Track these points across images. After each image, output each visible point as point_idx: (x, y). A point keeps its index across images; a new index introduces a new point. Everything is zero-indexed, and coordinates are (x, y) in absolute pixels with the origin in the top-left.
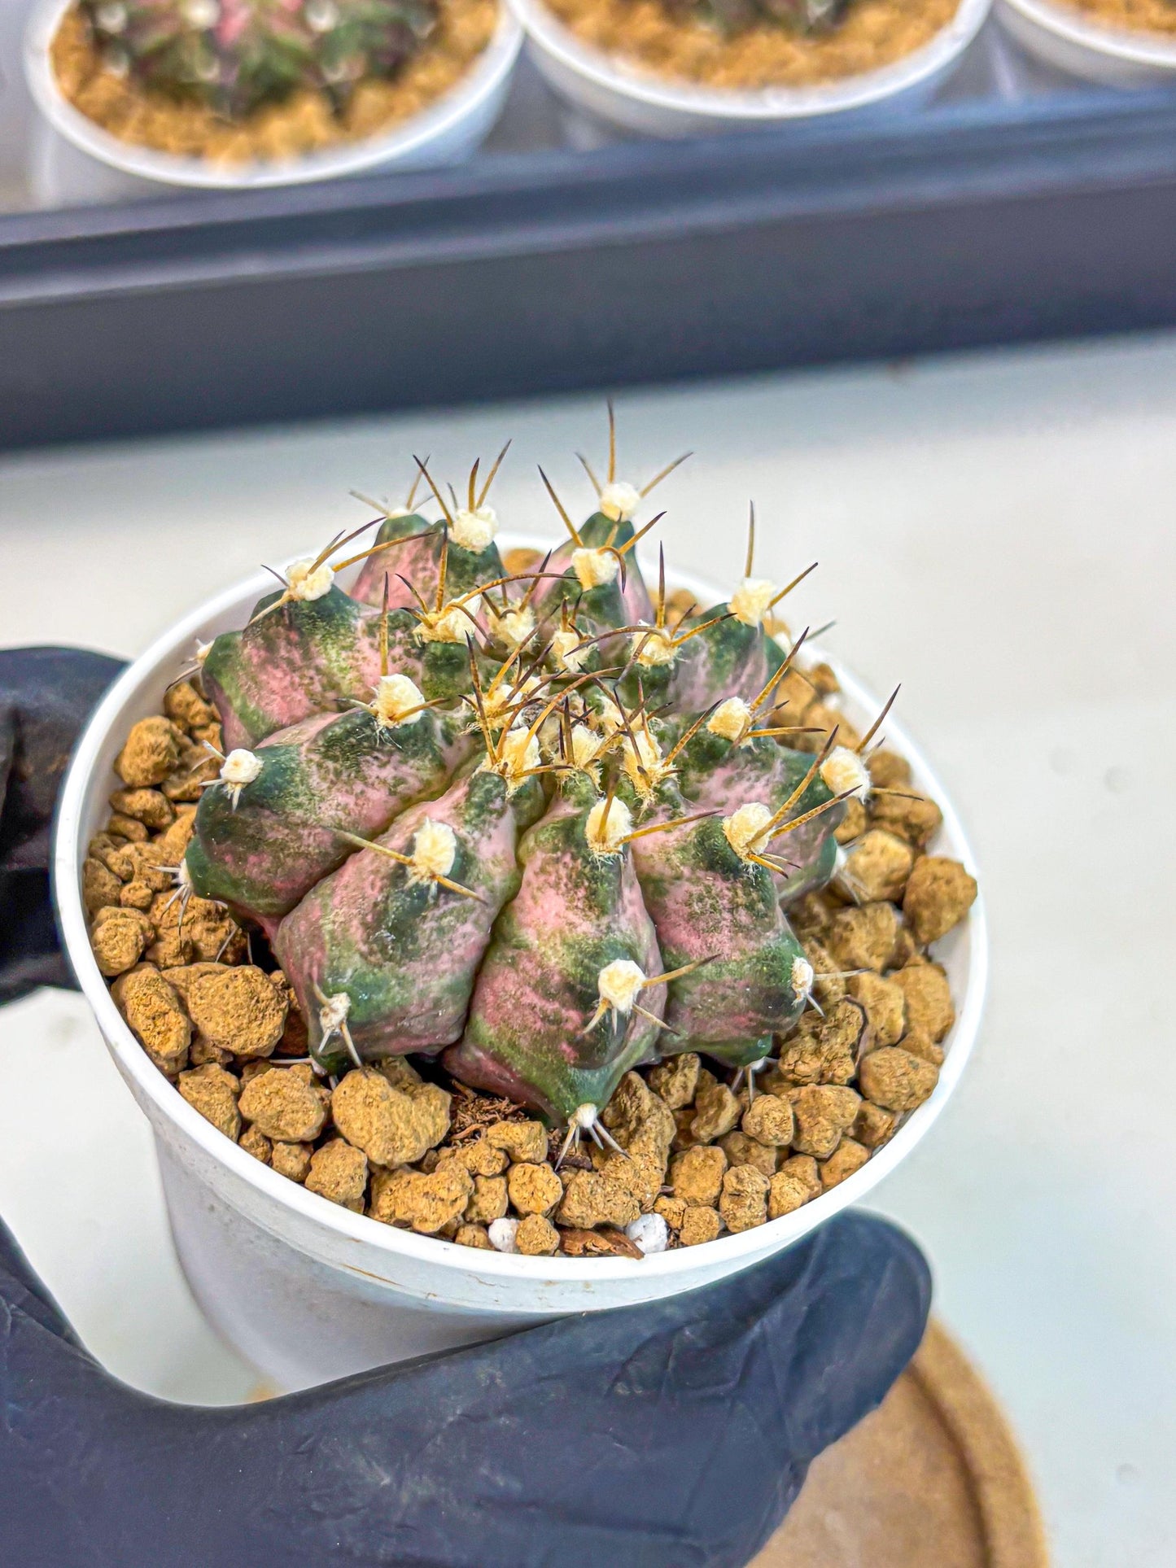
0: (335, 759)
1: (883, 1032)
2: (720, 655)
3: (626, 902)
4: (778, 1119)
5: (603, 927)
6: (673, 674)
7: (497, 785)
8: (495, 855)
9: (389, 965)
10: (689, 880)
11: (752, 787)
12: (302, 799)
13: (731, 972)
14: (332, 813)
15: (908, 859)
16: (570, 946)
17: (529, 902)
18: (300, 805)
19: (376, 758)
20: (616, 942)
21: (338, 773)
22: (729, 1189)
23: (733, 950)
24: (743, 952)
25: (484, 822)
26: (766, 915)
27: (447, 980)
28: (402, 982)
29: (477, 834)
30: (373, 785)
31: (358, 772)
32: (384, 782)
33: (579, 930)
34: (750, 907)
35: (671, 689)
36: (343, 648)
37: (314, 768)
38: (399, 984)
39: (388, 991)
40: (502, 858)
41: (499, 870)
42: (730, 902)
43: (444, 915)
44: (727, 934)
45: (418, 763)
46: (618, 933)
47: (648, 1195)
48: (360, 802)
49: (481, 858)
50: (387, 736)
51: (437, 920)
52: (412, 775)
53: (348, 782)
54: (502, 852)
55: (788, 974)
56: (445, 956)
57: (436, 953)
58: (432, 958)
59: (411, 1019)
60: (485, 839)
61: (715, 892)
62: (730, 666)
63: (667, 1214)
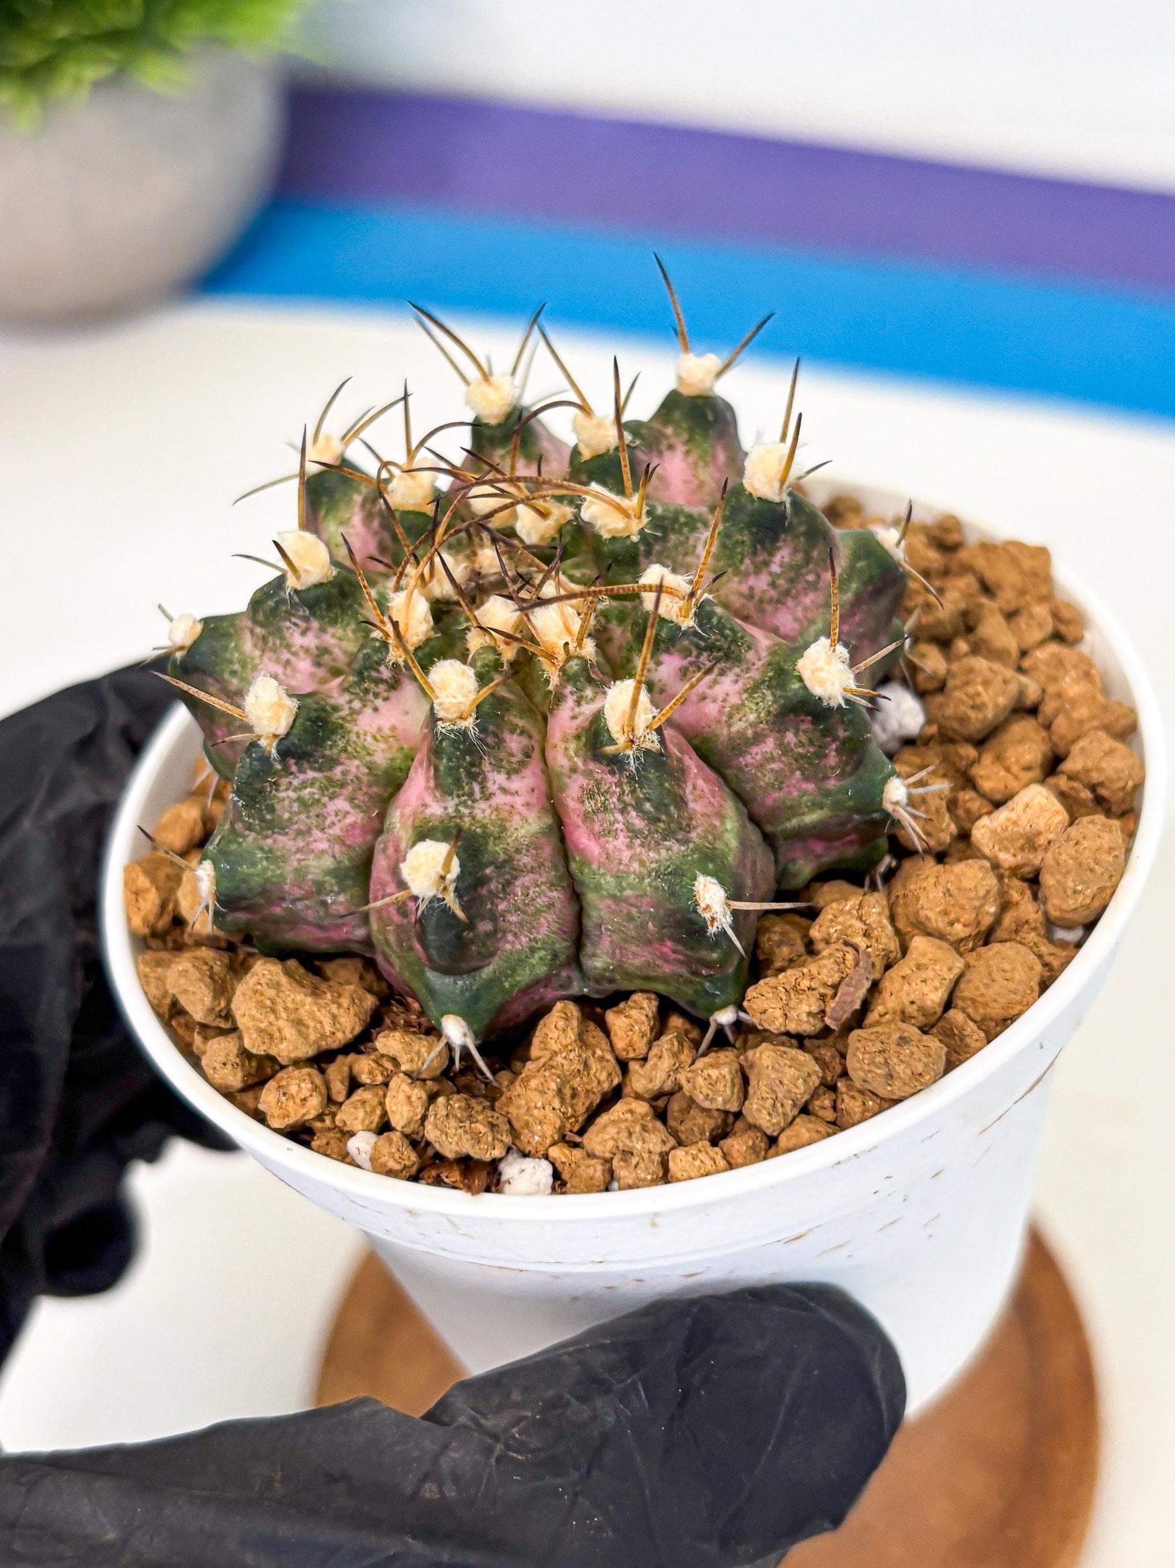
0: (261, 625)
4: (712, 1080)
7: (377, 650)
8: (380, 729)
9: (250, 835)
10: (582, 772)
12: (237, 667)
13: (631, 886)
15: (1062, 819)
17: (409, 785)
18: (234, 673)
19: (296, 625)
21: (264, 639)
23: (633, 858)
24: (642, 863)
25: (366, 691)
27: (328, 862)
28: (268, 854)
29: (357, 704)
30: (297, 653)
31: (281, 639)
32: (307, 651)
33: (429, 811)
37: (247, 634)
38: (267, 858)
39: (254, 864)
40: (389, 733)
41: (383, 746)
42: (618, 800)
43: (304, 785)
44: (622, 840)
45: (340, 632)
46: (467, 819)
47: (537, 1138)
48: (289, 671)
49: (355, 729)
50: (296, 599)
51: (295, 790)
52: (335, 645)
53: (274, 650)
54: (393, 728)
55: (691, 895)
56: (317, 834)
57: (303, 827)
58: (299, 833)
59: (294, 901)
60: (368, 711)
61: (604, 788)
62: (747, 550)
63: (557, 1162)
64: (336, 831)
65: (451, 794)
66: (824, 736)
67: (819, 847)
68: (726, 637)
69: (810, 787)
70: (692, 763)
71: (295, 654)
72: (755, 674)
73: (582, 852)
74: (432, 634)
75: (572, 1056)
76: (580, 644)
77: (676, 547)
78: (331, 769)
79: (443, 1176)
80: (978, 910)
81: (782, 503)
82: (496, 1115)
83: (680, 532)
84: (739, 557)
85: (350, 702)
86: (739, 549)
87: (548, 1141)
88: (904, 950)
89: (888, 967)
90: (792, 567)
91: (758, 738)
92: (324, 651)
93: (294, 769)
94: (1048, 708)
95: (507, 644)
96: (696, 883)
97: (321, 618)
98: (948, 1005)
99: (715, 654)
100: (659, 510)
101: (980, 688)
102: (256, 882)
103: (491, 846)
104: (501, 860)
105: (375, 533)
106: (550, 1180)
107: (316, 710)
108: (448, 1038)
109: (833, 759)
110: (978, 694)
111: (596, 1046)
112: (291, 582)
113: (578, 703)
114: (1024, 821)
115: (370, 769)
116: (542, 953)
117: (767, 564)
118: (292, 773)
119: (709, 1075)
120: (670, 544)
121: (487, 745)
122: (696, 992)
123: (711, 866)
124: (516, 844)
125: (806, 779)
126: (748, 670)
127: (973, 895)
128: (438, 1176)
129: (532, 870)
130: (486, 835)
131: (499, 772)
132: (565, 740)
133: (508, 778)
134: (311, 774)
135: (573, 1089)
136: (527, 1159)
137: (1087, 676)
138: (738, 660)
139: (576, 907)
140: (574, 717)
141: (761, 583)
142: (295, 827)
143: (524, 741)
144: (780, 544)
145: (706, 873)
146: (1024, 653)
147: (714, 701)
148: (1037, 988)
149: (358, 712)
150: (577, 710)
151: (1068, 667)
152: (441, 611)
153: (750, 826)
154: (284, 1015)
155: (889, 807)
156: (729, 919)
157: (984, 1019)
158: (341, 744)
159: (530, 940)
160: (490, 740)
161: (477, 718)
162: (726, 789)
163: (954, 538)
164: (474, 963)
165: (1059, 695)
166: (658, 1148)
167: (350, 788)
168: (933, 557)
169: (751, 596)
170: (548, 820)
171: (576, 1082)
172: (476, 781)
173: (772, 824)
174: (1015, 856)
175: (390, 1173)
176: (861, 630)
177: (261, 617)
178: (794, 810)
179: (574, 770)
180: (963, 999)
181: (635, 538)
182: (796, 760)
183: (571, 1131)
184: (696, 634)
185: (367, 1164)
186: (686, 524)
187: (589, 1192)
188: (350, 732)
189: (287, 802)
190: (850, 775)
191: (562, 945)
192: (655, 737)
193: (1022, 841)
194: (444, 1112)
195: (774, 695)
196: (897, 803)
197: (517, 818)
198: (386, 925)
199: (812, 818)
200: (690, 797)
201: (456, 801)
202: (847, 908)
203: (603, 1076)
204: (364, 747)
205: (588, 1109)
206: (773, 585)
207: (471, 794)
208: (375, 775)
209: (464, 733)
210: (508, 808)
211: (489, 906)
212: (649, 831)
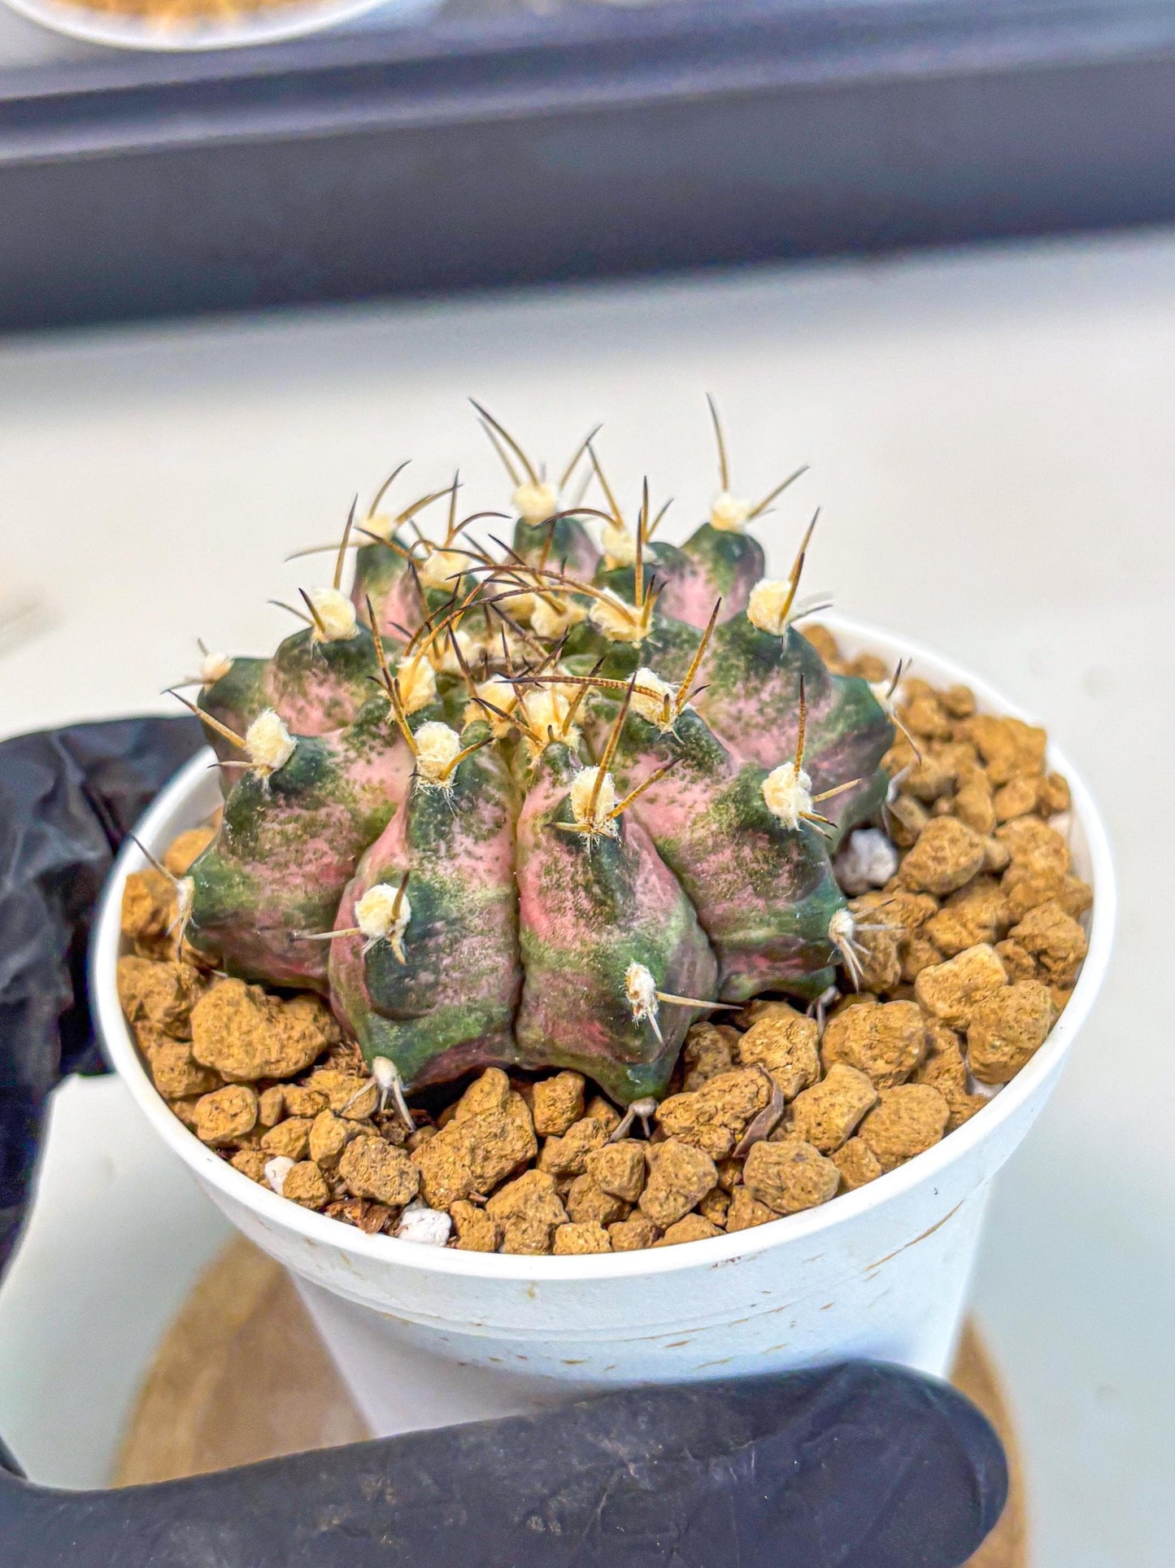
0: (285, 671)
2: (728, 659)
6: (642, 655)
7: (379, 707)
8: (369, 781)
9: (231, 859)
10: (544, 849)
11: (686, 789)
13: (569, 963)
19: (314, 674)
21: (285, 684)
23: (576, 937)
24: (583, 943)
25: (363, 743)
28: (246, 880)
29: (352, 754)
31: (300, 686)
32: (321, 701)
33: (395, 860)
34: (587, 888)
37: (271, 678)
38: (244, 883)
39: (231, 886)
40: (377, 785)
41: (369, 796)
42: (572, 879)
43: (289, 820)
44: (569, 918)
45: (353, 688)
46: (428, 874)
47: (442, 1190)
48: (300, 717)
49: (346, 776)
50: (318, 650)
51: (281, 823)
52: (347, 700)
53: (292, 696)
54: (382, 782)
56: (293, 868)
57: (282, 860)
58: (278, 864)
59: (263, 929)
60: (362, 762)
61: (561, 865)
62: (741, 674)
63: (457, 1218)
64: (310, 868)
65: (417, 847)
66: (779, 856)
67: (763, 965)
68: (701, 747)
69: (760, 903)
70: (649, 860)
71: (310, 703)
72: (724, 787)
73: (531, 924)
74: (433, 701)
75: (491, 1119)
76: (565, 732)
77: (674, 660)
78: (316, 809)
79: (346, 1211)
80: (903, 1051)
81: (780, 637)
82: (409, 1163)
83: (681, 648)
84: (732, 679)
85: (347, 750)
86: (733, 673)
87: (453, 1196)
88: (823, 1074)
89: (804, 1087)
90: (781, 698)
91: (717, 848)
92: (336, 703)
93: (282, 802)
94: (1011, 876)
95: (501, 721)
96: (629, 969)
97: (339, 672)
98: (855, 1133)
99: (689, 762)
100: (664, 624)
101: (946, 844)
102: (230, 904)
103: (445, 903)
104: (453, 916)
105: (407, 607)
106: (447, 1233)
107: (312, 752)
108: (377, 1080)
109: (784, 880)
110: (942, 848)
111: (517, 1115)
112: (317, 634)
113: (554, 785)
114: (963, 975)
115: (351, 813)
116: (479, 1014)
117: (757, 690)
118: (280, 807)
119: (612, 1158)
120: (669, 657)
121: (461, 809)
122: (618, 1077)
123: (646, 956)
124: (471, 905)
125: (758, 894)
126: (718, 782)
127: (897, 1034)
128: (342, 1211)
129: (482, 933)
130: (443, 892)
131: (468, 836)
132: (535, 817)
133: (476, 843)
134: (297, 811)
135: (488, 1152)
136: (429, 1210)
137: (1057, 852)
138: (709, 770)
139: (518, 977)
140: (547, 797)
141: (750, 708)
142: (274, 858)
143: (498, 812)
144: (774, 674)
145: (639, 960)
146: (1001, 823)
147: (682, 806)
148: (942, 1132)
149: (352, 762)
150: (551, 791)
151: (1040, 843)
152: (447, 683)
153: (696, 929)
154: (236, 1034)
155: (833, 937)
156: (655, 1009)
157: (885, 1152)
158: (330, 787)
159: (469, 999)
160: (464, 804)
161: (455, 781)
162: (680, 890)
163: (964, 708)
164: (411, 1011)
165: (1025, 866)
167: (332, 830)
168: (938, 722)
169: (738, 719)
170: (507, 890)
171: (490, 1145)
172: (444, 839)
173: (719, 933)
174: (951, 1007)
175: (298, 1200)
176: (841, 770)
177: (285, 663)
178: (741, 923)
179: (537, 846)
180: (869, 1131)
181: (637, 645)
182: (751, 876)
183: (478, 1191)
184: (674, 740)
185: (280, 1189)
186: (687, 641)
187: (478, 1250)
188: (341, 777)
189: (270, 834)
190: (799, 900)
191: (500, 1010)
192: (614, 825)
193: (959, 994)
194: (360, 1150)
195: (737, 809)
196: (842, 934)
197: (476, 882)
198: (340, 964)
199: (758, 934)
200: (639, 889)
201: (421, 854)
202: (778, 1025)
203: (519, 1145)
204: (351, 794)
205: (498, 1173)
206: (761, 711)
207: (436, 851)
208: (357, 823)
209: (440, 793)
210: (469, 870)
211: (434, 959)
212: (595, 914)
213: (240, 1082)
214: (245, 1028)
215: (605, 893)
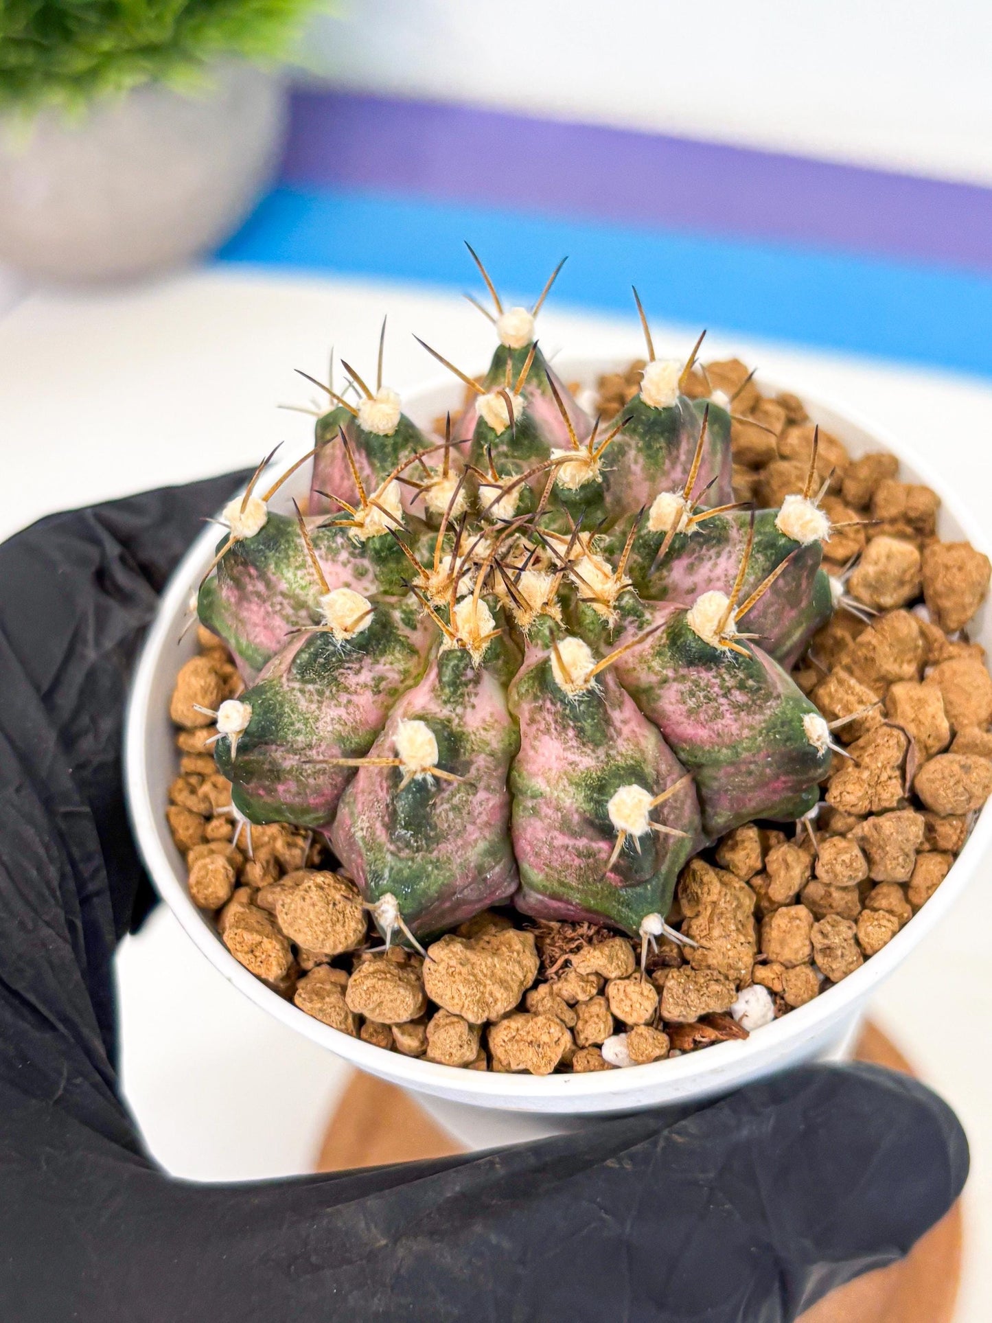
0: (313, 681)
1: (931, 738)
2: (649, 447)
3: (618, 724)
4: (847, 861)
5: (603, 757)
6: (605, 485)
7: (461, 659)
8: (484, 721)
9: (419, 856)
10: (675, 680)
11: (716, 565)
12: (298, 726)
13: (748, 749)
14: (330, 728)
15: (916, 555)
16: (578, 785)
17: (531, 753)
18: (298, 732)
19: (349, 668)
20: (618, 767)
21: (320, 693)
22: (818, 946)
23: (742, 727)
24: (751, 728)
25: (462, 695)
26: (760, 689)
27: (482, 846)
28: (437, 864)
29: (459, 710)
30: (356, 692)
31: (338, 685)
32: (366, 686)
33: (581, 767)
34: (741, 686)
35: (608, 499)
36: (297, 568)
37: (299, 694)
38: (437, 868)
39: (428, 877)
40: (492, 721)
41: (493, 733)
42: (721, 688)
43: (453, 795)
44: (729, 717)
45: (390, 658)
46: (619, 758)
47: (743, 972)
48: (351, 710)
49: (470, 730)
50: (348, 647)
51: (448, 801)
52: (388, 670)
53: (333, 697)
54: (492, 715)
55: (802, 733)
56: (470, 828)
57: (460, 828)
58: (458, 834)
59: (462, 890)
60: (469, 710)
61: (703, 683)
62: (664, 452)
63: (766, 982)
64: (484, 818)
69: (794, 612)
73: (688, 739)
79: (699, 1038)
81: (676, 406)
85: (455, 710)
87: (751, 969)
92: (380, 679)
96: (804, 724)
99: (711, 543)
106: (769, 997)
107: (443, 729)
111: (733, 883)
115: (492, 756)
118: (444, 790)
119: (843, 861)
121: (605, 694)
122: (795, 804)
123: (802, 708)
124: (654, 759)
125: (792, 608)
126: (735, 545)
128: (696, 1041)
129: (669, 773)
130: (637, 761)
131: (616, 710)
132: (645, 661)
133: (621, 711)
134: (459, 779)
135: (742, 921)
136: (745, 991)
138: (726, 540)
142: (454, 831)
144: (682, 438)
145: (807, 712)
147: (718, 579)
149: (464, 715)
150: (641, 633)
154: (488, 982)
155: (835, 601)
156: (832, 739)
166: (850, 934)
167: (485, 778)
172: (610, 725)
174: (896, 594)
178: (786, 635)
179: (665, 681)
181: (600, 480)
184: (698, 534)
185: (630, 1062)
188: (468, 734)
189: (444, 815)
191: (697, 820)
196: (840, 595)
197: (642, 740)
199: (795, 634)
203: (747, 900)
204: (483, 741)
205: (754, 933)
207: (612, 738)
208: (497, 759)
209: (591, 692)
210: (633, 734)
212: (752, 701)
213: (507, 1015)
214: (489, 973)
215: (758, 682)
